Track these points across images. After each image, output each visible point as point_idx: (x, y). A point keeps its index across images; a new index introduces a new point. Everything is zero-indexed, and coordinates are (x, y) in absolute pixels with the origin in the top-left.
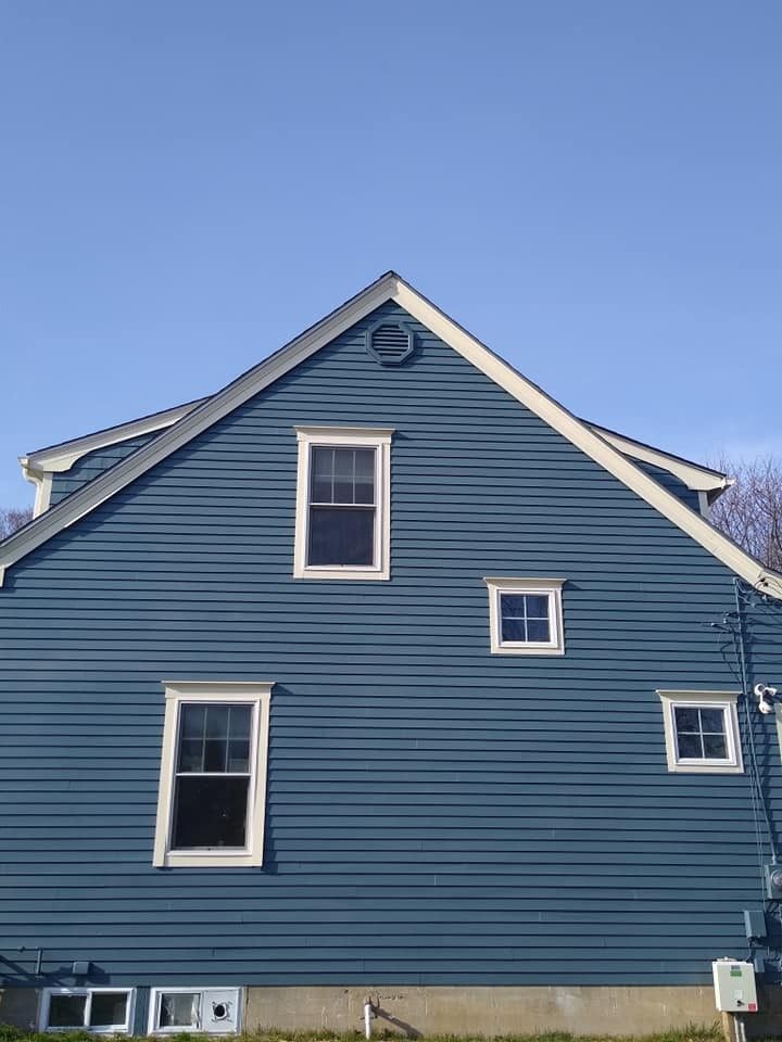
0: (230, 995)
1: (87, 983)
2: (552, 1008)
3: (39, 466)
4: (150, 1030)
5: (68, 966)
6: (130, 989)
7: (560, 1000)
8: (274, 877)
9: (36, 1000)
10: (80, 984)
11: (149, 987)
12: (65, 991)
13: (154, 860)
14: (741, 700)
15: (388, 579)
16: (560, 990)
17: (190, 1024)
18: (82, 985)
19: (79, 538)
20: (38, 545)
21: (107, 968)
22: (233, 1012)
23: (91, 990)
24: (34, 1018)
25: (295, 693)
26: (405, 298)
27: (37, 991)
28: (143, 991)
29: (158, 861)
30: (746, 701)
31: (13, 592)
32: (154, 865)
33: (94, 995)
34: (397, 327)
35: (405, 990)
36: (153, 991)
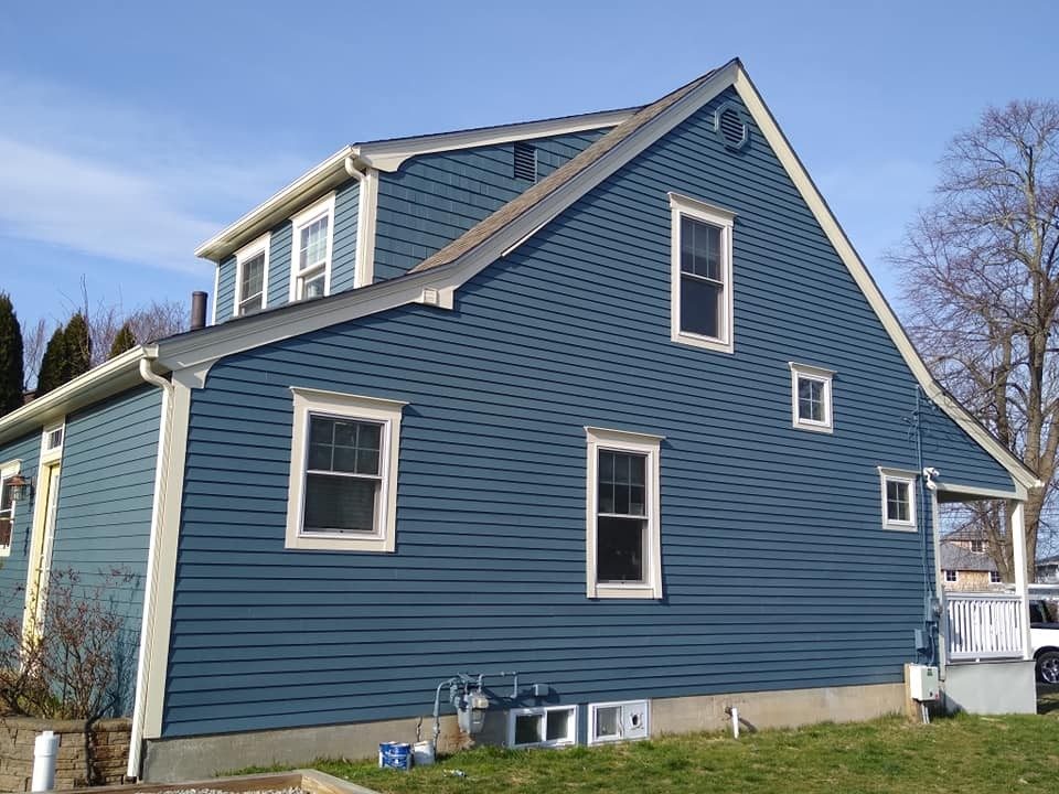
0: (640, 707)
1: (544, 703)
2: (823, 704)
3: (367, 159)
4: (590, 741)
5: (528, 688)
6: (574, 706)
7: (827, 697)
8: (666, 607)
9: (504, 721)
10: (538, 704)
11: (587, 703)
12: (527, 711)
13: (588, 592)
14: (918, 477)
15: (732, 352)
16: (828, 690)
17: (614, 733)
18: (541, 705)
19: (510, 269)
20: (480, 270)
21: (558, 689)
22: (643, 720)
23: (546, 709)
24: (504, 739)
25: (675, 447)
26: (742, 86)
27: (506, 713)
28: (583, 706)
29: (590, 594)
30: (920, 478)
31: (460, 317)
32: (588, 596)
33: (549, 713)
34: (735, 113)
35: (746, 695)
36: (590, 707)
